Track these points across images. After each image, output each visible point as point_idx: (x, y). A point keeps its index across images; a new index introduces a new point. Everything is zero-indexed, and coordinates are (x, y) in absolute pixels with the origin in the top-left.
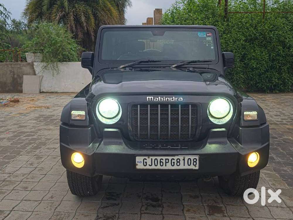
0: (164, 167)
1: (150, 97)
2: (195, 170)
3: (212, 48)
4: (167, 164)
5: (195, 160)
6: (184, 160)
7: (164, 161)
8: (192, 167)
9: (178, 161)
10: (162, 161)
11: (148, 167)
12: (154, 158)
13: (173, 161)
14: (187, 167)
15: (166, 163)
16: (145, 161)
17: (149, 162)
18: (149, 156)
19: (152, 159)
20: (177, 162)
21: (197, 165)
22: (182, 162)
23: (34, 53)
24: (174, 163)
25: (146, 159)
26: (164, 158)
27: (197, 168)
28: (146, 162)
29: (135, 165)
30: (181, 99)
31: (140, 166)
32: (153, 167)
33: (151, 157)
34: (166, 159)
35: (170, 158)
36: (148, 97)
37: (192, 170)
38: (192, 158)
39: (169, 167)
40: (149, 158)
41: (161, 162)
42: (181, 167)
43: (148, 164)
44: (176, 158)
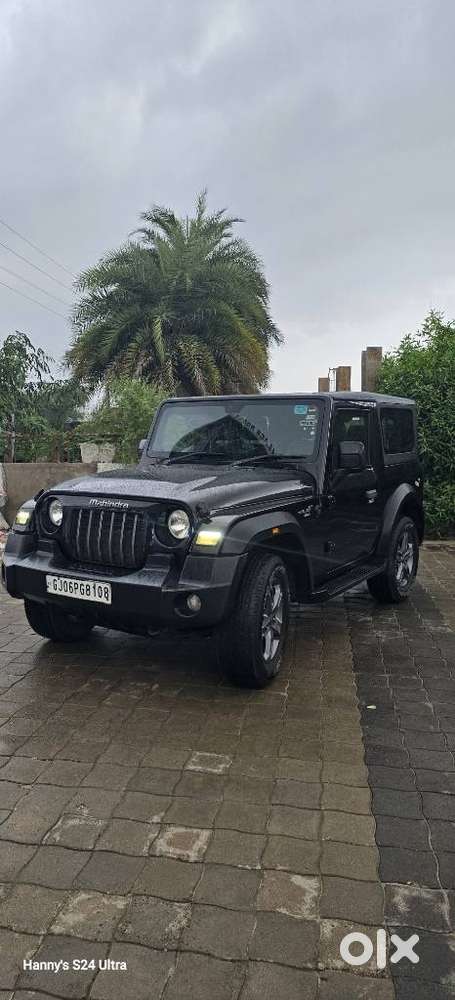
0: (73, 595)
2: (107, 605)
3: (312, 433)
4: (76, 590)
5: (106, 590)
6: (94, 587)
7: (73, 586)
8: (103, 600)
9: (88, 588)
10: (71, 585)
11: (58, 592)
12: (63, 580)
13: (82, 587)
14: (97, 599)
15: (75, 588)
16: (55, 582)
17: (59, 587)
18: (59, 576)
19: (61, 581)
20: (87, 590)
21: (110, 598)
22: (92, 590)
23: (97, 443)
24: (83, 590)
26: (73, 581)
27: (109, 602)
28: (56, 585)
29: (46, 586)
31: (51, 589)
32: (63, 593)
33: (60, 579)
34: (75, 584)
35: (80, 582)
37: (103, 604)
38: (103, 586)
39: (77, 595)
40: (58, 579)
41: (70, 587)
42: (92, 598)
44: (85, 583)
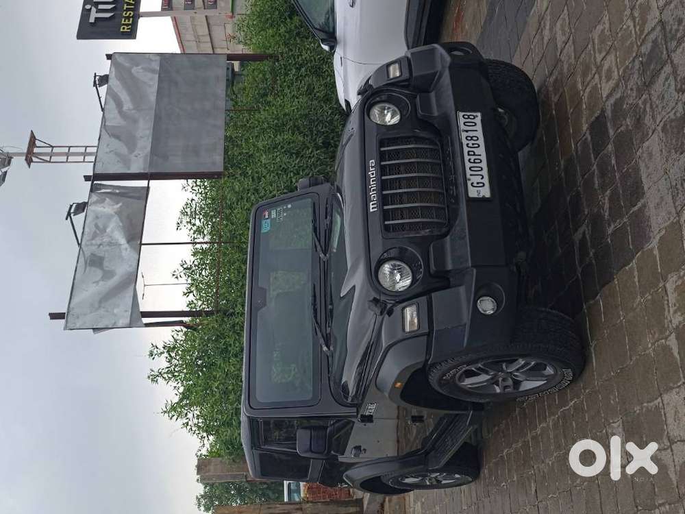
0: (484, 157)
1: (371, 207)
2: (482, 116)
3: (289, 206)
4: (476, 154)
5: (466, 117)
6: (467, 131)
7: (473, 158)
8: (478, 120)
9: (469, 138)
10: (472, 161)
11: (486, 181)
12: (468, 172)
13: (470, 145)
14: (479, 127)
15: (474, 155)
16: (475, 185)
17: (478, 179)
18: (465, 180)
19: (471, 175)
20: (472, 139)
21: (475, 114)
22: (471, 134)
24: (473, 144)
25: (472, 184)
26: (467, 157)
27: (479, 114)
28: (478, 183)
29: (484, 199)
30: (372, 162)
31: (486, 192)
32: (485, 172)
33: (468, 176)
34: (469, 155)
35: (466, 150)
36: (371, 210)
37: (483, 121)
38: (462, 121)
39: (481, 151)
40: (469, 180)
41: (474, 162)
42: (480, 134)
43: (482, 181)
44: (465, 142)
